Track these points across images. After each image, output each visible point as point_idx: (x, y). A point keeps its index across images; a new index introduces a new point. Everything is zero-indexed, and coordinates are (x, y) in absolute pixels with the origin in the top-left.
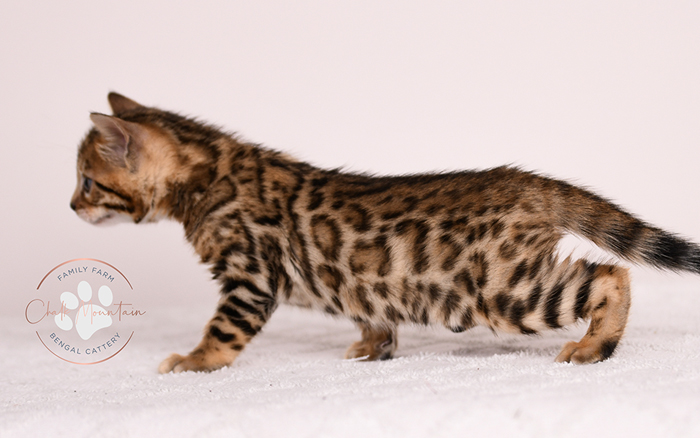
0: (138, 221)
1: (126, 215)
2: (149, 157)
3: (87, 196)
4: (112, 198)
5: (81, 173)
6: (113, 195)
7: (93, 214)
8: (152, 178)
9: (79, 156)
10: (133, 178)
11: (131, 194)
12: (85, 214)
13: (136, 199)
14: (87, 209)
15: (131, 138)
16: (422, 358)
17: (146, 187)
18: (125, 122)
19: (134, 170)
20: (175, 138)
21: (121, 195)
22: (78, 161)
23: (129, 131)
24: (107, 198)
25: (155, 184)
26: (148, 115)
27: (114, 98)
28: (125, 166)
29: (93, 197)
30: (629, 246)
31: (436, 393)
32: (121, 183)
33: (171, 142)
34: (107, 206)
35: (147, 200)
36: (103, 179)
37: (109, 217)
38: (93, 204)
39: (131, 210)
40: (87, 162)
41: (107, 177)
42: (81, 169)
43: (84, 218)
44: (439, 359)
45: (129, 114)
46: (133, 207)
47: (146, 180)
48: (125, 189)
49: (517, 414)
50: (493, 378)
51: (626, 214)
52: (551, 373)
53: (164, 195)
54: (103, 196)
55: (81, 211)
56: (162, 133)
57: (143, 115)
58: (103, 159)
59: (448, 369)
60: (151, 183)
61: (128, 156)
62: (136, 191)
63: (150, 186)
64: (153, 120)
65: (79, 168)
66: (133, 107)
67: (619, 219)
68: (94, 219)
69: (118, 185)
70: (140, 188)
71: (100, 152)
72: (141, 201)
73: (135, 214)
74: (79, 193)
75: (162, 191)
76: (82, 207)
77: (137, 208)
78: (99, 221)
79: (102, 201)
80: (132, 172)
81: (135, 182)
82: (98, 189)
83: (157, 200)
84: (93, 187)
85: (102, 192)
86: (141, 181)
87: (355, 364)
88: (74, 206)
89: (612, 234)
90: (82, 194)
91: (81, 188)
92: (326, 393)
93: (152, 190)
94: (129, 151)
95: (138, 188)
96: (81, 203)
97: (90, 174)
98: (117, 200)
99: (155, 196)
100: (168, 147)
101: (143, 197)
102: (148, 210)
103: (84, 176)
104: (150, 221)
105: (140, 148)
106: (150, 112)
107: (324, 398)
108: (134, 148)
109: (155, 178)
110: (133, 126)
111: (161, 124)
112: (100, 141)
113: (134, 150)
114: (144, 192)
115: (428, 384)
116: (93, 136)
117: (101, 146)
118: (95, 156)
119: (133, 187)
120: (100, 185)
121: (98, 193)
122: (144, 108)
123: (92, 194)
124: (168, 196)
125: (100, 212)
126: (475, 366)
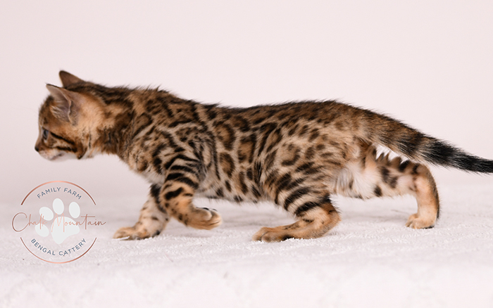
0: (80, 157)
1: (71, 154)
2: (84, 115)
3: (46, 142)
4: (62, 142)
5: (41, 126)
6: (62, 141)
7: (50, 154)
8: (87, 129)
9: (40, 115)
10: (75, 129)
11: (74, 139)
12: (45, 154)
13: (77, 143)
14: (46, 151)
15: (72, 102)
16: (165, 238)
17: (84, 135)
18: (69, 92)
19: (75, 124)
20: (102, 102)
21: (67, 140)
22: (39, 118)
23: (72, 98)
24: (59, 143)
25: (90, 132)
26: (85, 87)
27: (64, 75)
28: (68, 121)
29: (49, 143)
30: (413, 149)
31: (172, 261)
32: (67, 133)
33: (100, 105)
34: (59, 148)
35: (86, 143)
36: (55, 130)
37: (60, 155)
38: (50, 147)
39: (74, 150)
40: (45, 119)
41: (58, 129)
42: (41, 124)
43: (44, 157)
44: (175, 238)
45: (73, 87)
46: (76, 148)
47: (84, 130)
48: (70, 136)
49: (226, 276)
50: (211, 252)
51: (411, 129)
52: (249, 248)
53: (97, 138)
54: (56, 142)
55: (42, 152)
56: (94, 99)
57: (82, 87)
58: (55, 116)
59: (181, 246)
60: (87, 131)
61: (70, 114)
62: (77, 138)
63: (86, 134)
64: (89, 90)
65: (40, 123)
66: (76, 81)
67: (407, 132)
68: (51, 157)
69: (65, 134)
70: (80, 135)
71: (53, 112)
72: (81, 144)
73: (78, 153)
74: (40, 140)
75: (95, 136)
76: (42, 149)
77: (79, 148)
78: (54, 158)
79: (55, 145)
80: (73, 125)
81: (76, 131)
82: (52, 137)
83: (92, 142)
84: (49, 136)
85: (55, 139)
86: (80, 130)
87: (120, 242)
88: (37, 149)
89: (402, 142)
90: (43, 141)
91: (42, 137)
92: (100, 261)
93: (88, 136)
94: (71, 111)
95: (78, 135)
96: (42, 146)
97: (47, 128)
98: (65, 144)
99: (90, 139)
100: (98, 108)
101: (82, 141)
102: (86, 149)
103: (43, 128)
104: (89, 157)
105: (79, 109)
106: (86, 85)
107: (98, 264)
108: (74, 109)
109: (90, 128)
110: (75, 94)
111: (94, 93)
112: (53, 104)
113: (74, 110)
114: (83, 138)
115: (167, 256)
116: (50, 101)
117: (53, 107)
118: (50, 114)
119: (75, 136)
120: (53, 135)
121: (52, 140)
122: (83, 82)
123: (49, 141)
124: (100, 138)
125: (54, 152)
126: (199, 243)
